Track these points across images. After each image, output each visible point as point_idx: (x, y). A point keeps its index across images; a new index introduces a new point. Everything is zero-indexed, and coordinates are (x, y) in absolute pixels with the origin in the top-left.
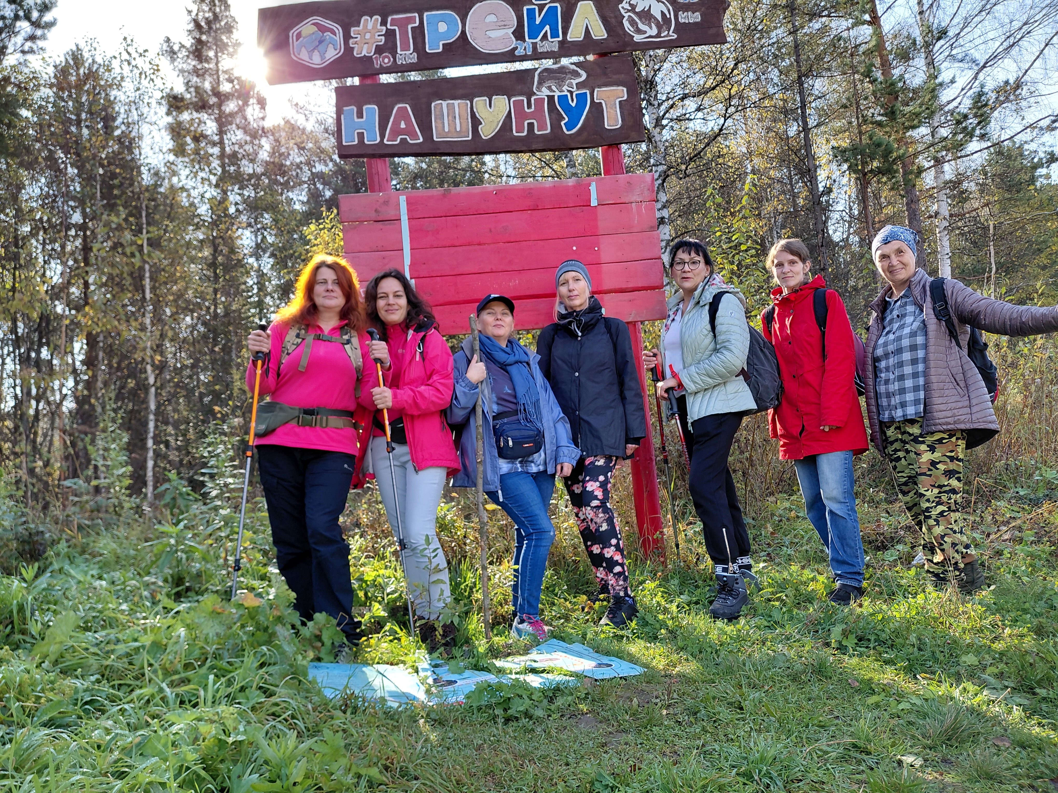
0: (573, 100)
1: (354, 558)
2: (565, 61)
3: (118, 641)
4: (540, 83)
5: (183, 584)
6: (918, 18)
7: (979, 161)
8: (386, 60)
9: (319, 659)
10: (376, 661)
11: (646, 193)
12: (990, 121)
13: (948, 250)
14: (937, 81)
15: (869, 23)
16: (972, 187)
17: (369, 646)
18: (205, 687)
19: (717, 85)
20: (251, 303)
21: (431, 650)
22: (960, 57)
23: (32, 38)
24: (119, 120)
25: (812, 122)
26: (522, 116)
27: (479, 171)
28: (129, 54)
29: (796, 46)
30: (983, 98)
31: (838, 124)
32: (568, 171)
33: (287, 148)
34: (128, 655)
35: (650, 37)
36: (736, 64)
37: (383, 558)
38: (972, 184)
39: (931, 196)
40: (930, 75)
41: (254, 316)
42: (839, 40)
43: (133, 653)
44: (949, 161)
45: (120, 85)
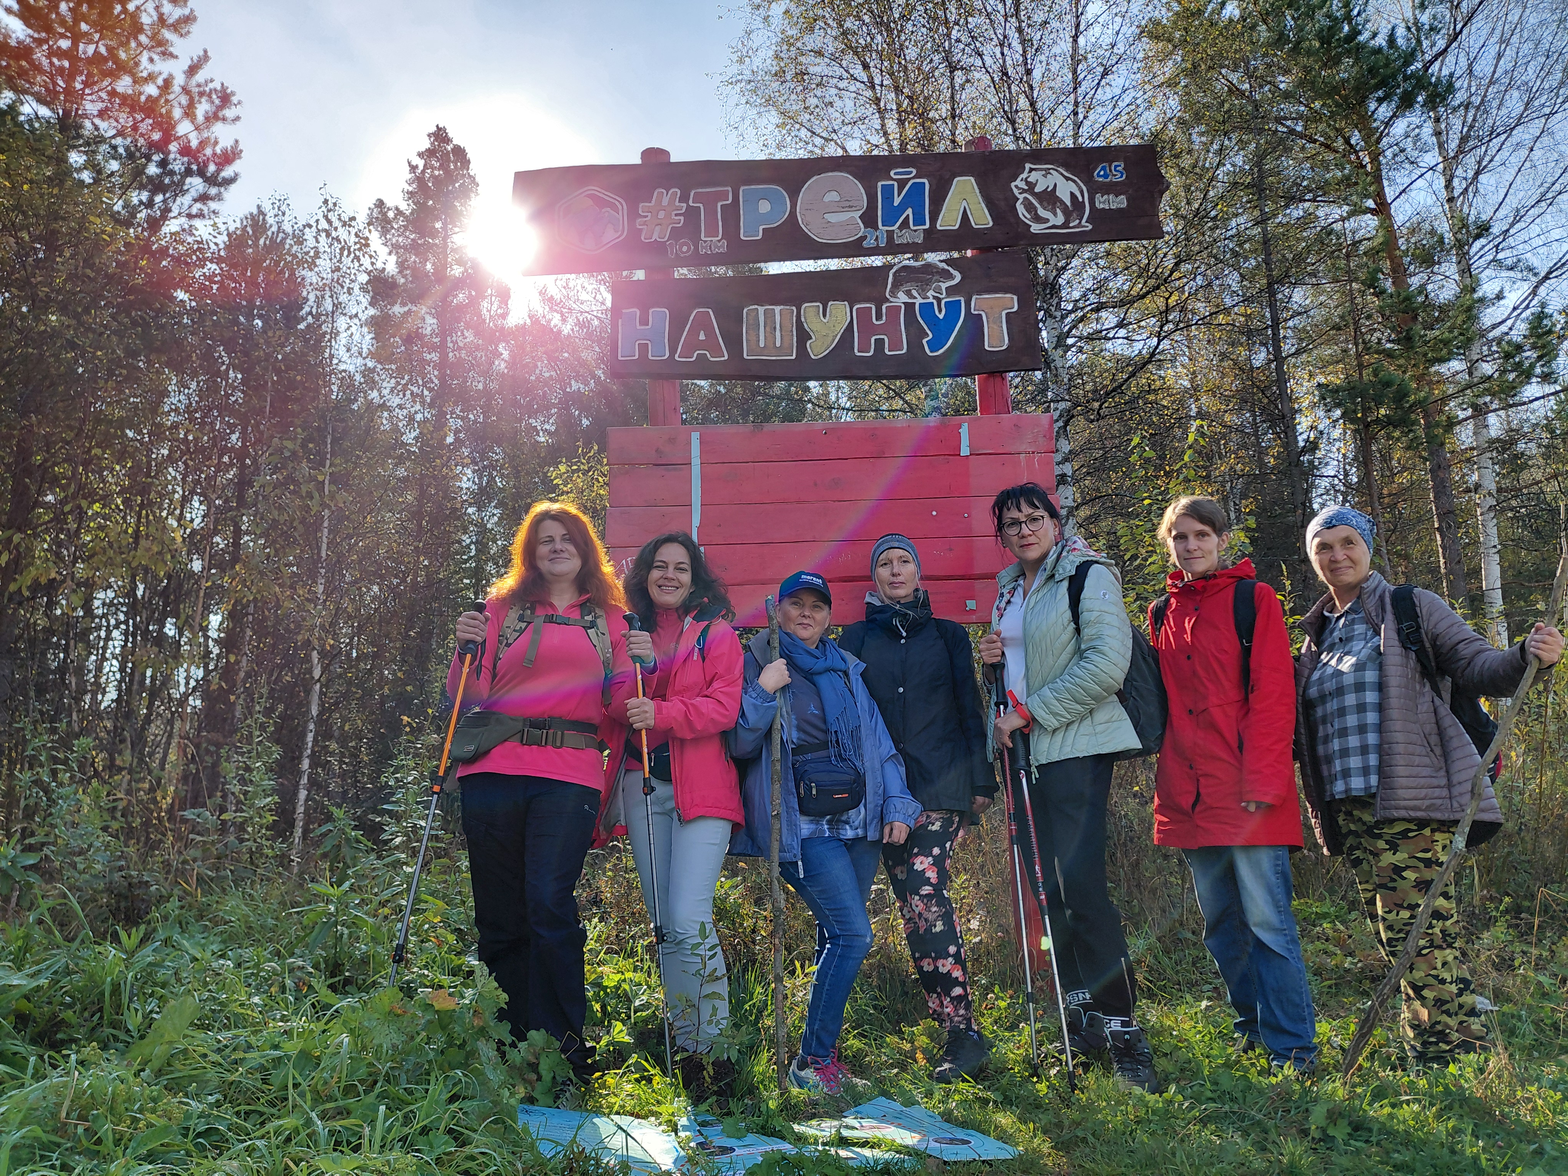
0: (940, 311)
1: (590, 950)
2: (932, 257)
3: (249, 1047)
4: (896, 286)
5: (341, 973)
6: (1447, 206)
7: (1541, 413)
8: (685, 249)
9: (530, 1100)
10: (616, 1108)
11: (1041, 440)
12: (1557, 355)
13: (1496, 541)
14: (1476, 296)
15: (1373, 212)
16: (1533, 449)
17: (604, 1086)
18: (372, 1123)
19: (1148, 293)
20: (464, 570)
21: (697, 1100)
22: (1509, 262)
23: (203, 198)
24: (307, 309)
25: (1287, 348)
26: (867, 329)
27: (801, 400)
28: (329, 222)
29: (1266, 242)
30: (1545, 322)
31: (1327, 352)
32: (928, 405)
33: (533, 358)
34: (262, 1068)
35: (1054, 227)
36: (1177, 264)
37: (632, 954)
38: (1532, 445)
39: (1468, 460)
40: (1465, 287)
41: (467, 588)
42: (1329, 234)
43: (270, 1066)
44: (1495, 410)
45: (314, 263)
